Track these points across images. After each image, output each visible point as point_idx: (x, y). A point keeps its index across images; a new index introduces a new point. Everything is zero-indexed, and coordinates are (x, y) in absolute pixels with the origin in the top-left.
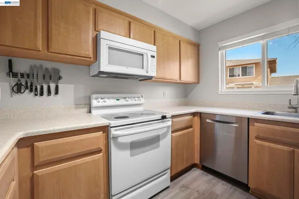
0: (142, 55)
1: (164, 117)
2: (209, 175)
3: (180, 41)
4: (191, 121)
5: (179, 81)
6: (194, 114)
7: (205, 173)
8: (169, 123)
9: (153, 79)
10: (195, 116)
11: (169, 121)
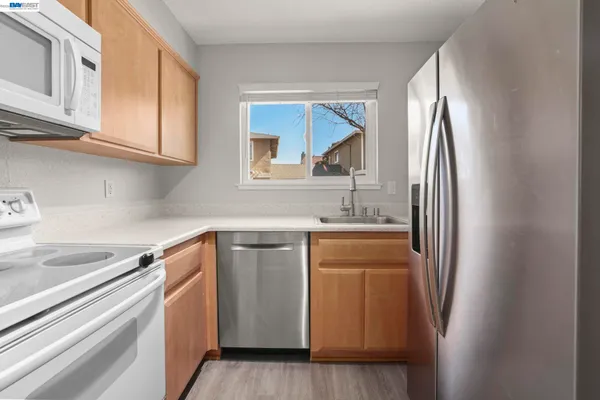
0: (47, 43)
1: (146, 261)
2: (240, 362)
3: (160, 52)
4: (200, 254)
5: (157, 155)
6: (203, 238)
7: (233, 363)
8: (159, 274)
9: (85, 139)
10: (203, 243)
11: (158, 267)
